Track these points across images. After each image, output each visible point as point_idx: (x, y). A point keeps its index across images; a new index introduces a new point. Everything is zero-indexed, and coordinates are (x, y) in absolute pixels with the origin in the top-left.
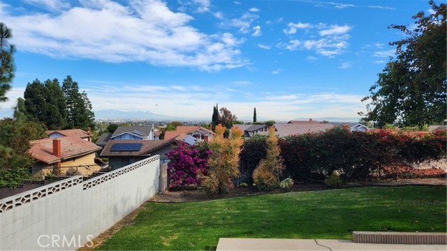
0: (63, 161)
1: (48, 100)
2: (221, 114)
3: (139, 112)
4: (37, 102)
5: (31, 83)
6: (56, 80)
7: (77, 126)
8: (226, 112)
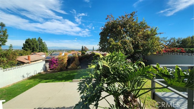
0: (31, 62)
1: (33, 44)
2: (84, 48)
3: (64, 47)
4: (29, 45)
5: (27, 39)
6: (35, 38)
7: (42, 51)
8: (85, 48)
